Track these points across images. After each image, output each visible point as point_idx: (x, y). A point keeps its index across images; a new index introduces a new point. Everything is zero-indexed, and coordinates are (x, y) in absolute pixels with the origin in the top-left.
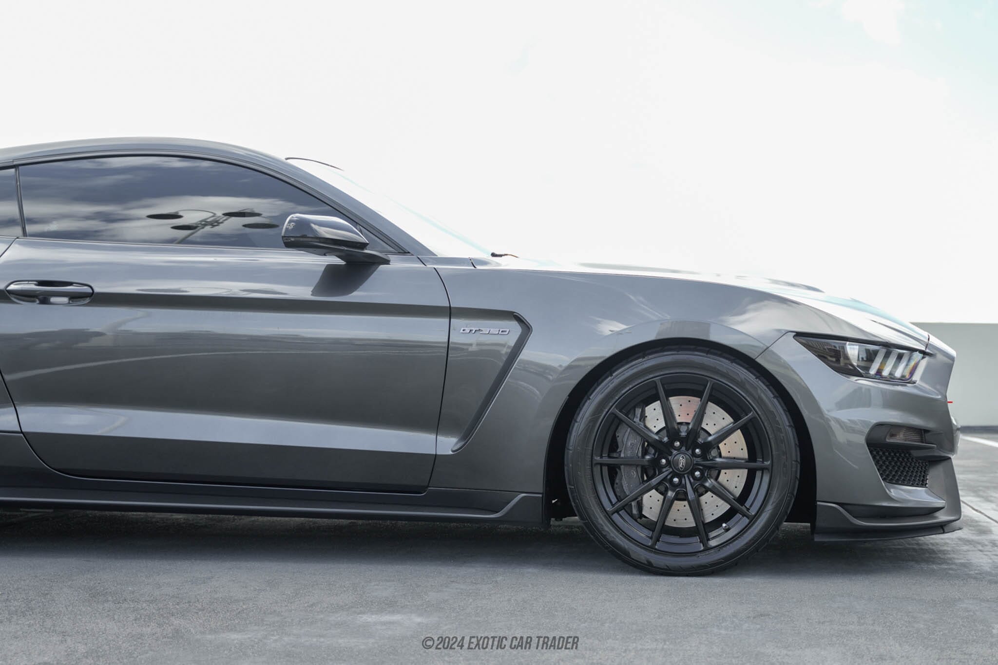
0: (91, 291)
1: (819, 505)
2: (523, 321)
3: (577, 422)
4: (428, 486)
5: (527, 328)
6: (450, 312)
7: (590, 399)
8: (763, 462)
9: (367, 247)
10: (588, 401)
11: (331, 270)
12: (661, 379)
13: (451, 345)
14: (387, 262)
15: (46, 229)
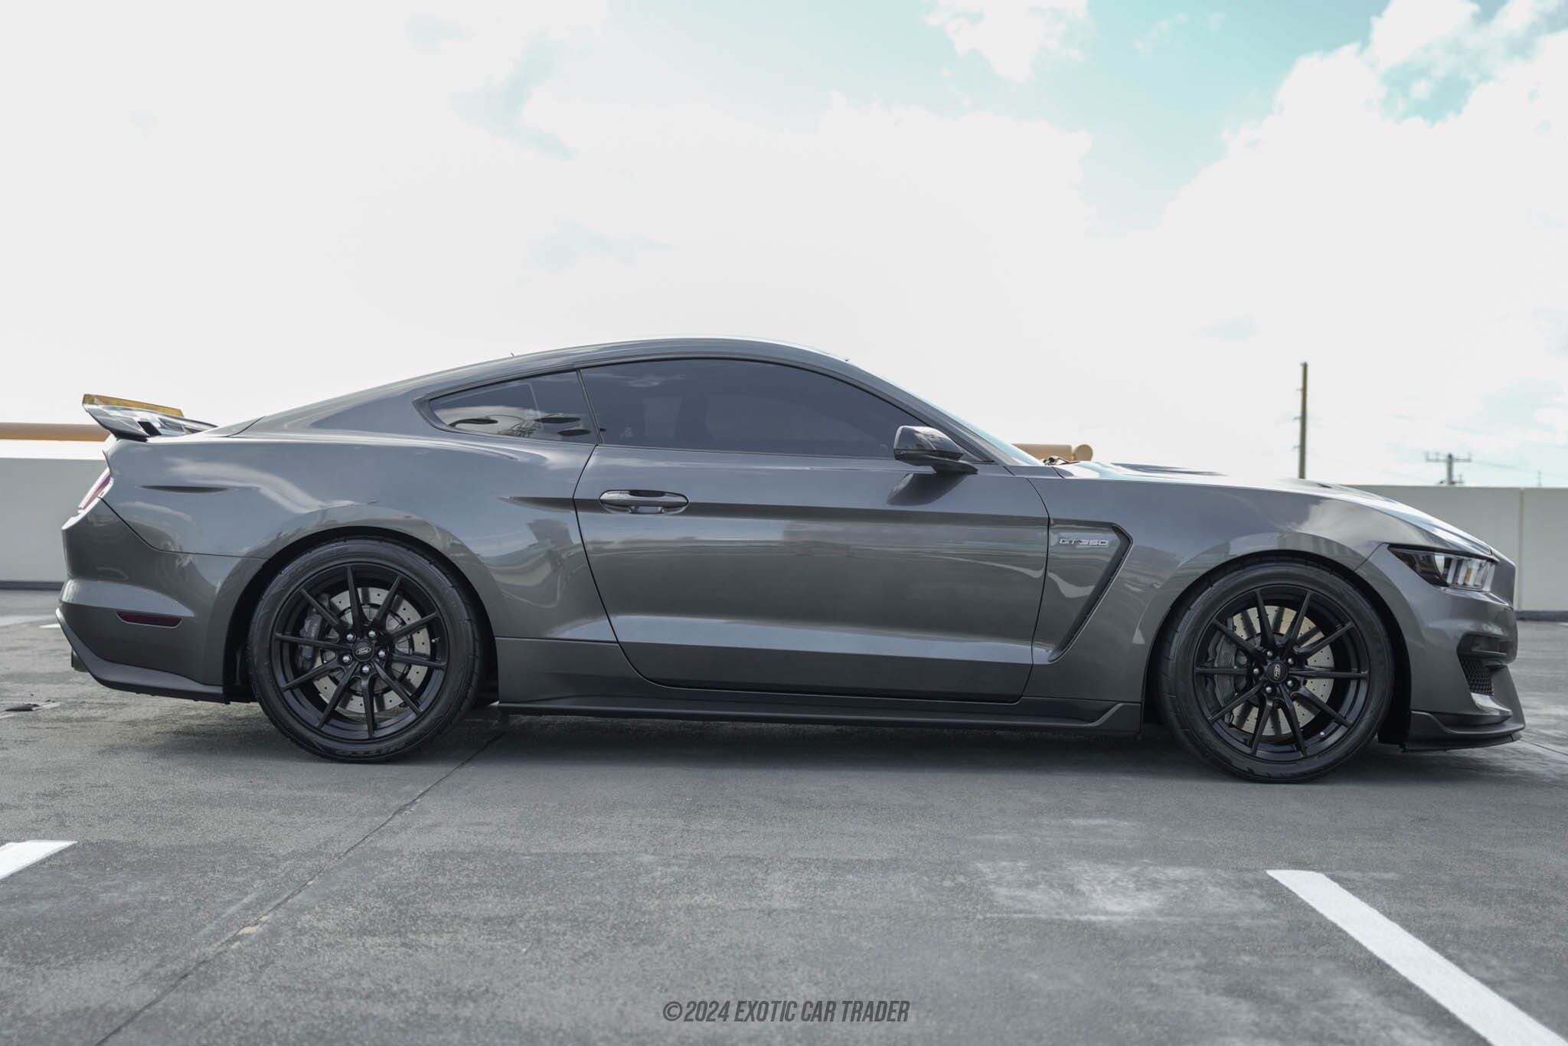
0: (686, 501)
1: (1415, 714)
2: (1122, 533)
3: (1177, 632)
4: (1022, 696)
5: (1126, 539)
6: (1048, 523)
7: (1190, 609)
8: (1359, 671)
9: (962, 458)
10: (1189, 612)
11: (919, 479)
12: (1261, 590)
13: (1050, 555)
14: (974, 471)
15: (621, 436)
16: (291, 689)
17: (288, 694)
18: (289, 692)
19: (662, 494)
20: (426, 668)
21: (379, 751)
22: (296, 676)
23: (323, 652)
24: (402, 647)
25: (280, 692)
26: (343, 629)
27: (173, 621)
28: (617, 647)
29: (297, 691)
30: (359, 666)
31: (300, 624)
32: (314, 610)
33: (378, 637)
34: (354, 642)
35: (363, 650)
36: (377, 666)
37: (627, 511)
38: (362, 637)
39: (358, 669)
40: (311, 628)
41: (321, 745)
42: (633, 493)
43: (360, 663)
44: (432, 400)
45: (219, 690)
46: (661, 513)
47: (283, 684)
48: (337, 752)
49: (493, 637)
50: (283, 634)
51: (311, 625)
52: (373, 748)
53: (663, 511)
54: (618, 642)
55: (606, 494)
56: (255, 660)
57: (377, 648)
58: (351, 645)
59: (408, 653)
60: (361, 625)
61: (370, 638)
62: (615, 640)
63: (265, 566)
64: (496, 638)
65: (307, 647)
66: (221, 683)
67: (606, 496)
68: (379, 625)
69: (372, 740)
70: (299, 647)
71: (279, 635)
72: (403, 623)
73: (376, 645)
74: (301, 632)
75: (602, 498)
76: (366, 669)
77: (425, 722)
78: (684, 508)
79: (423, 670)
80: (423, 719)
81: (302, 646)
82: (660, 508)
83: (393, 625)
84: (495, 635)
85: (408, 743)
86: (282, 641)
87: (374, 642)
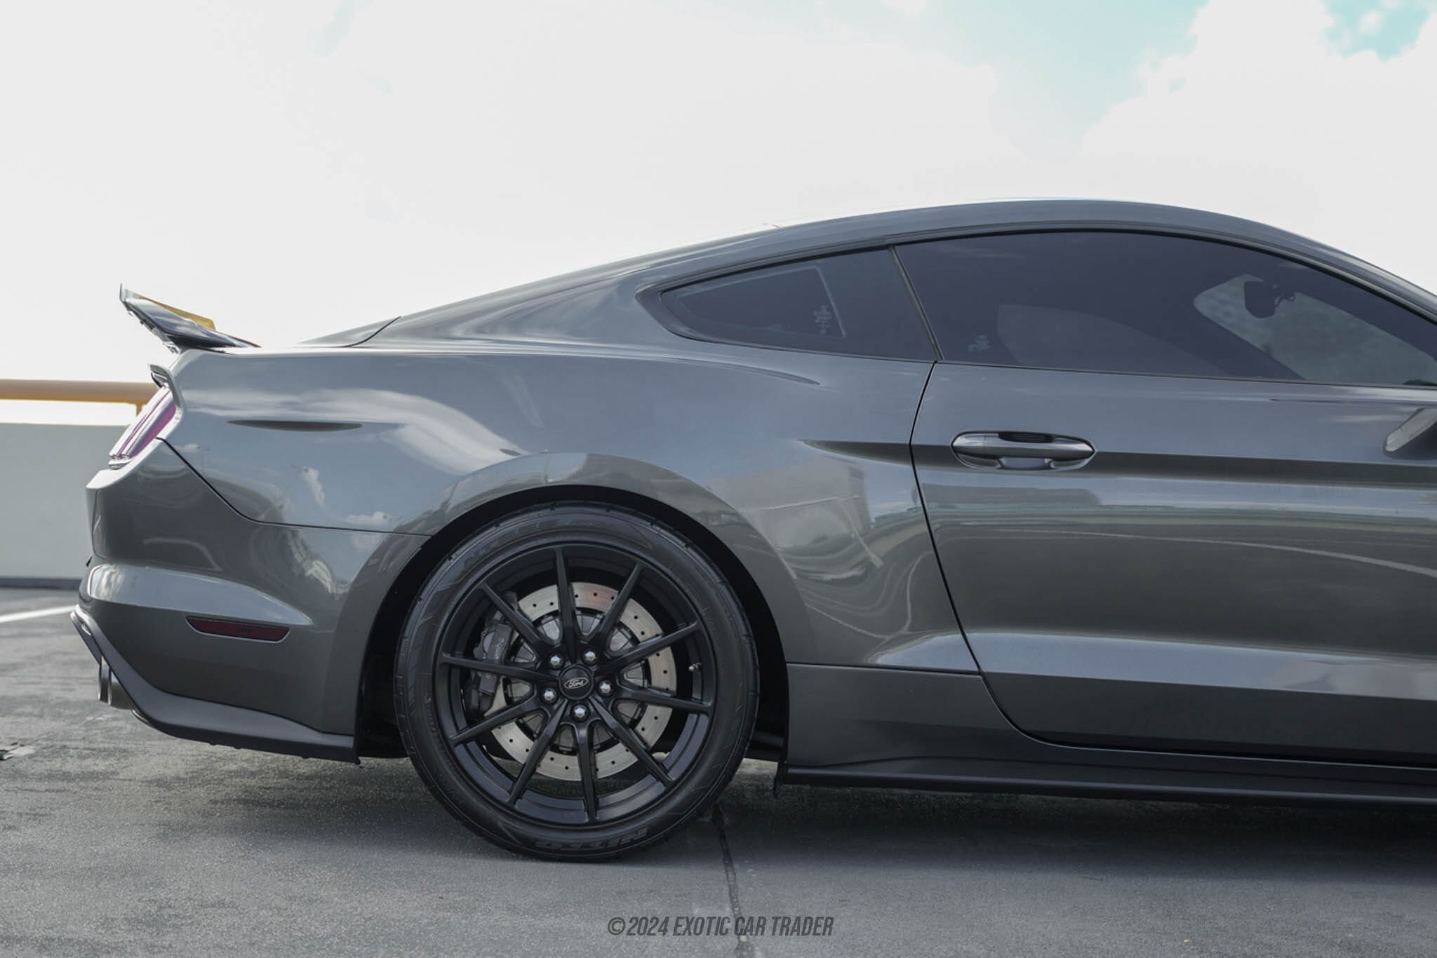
15: (971, 347)
16: (464, 742)
17: (460, 751)
18: (461, 747)
19: (1048, 438)
20: (670, 710)
21: (605, 843)
22: (471, 723)
23: (507, 683)
24: (634, 676)
25: (448, 747)
26: (544, 648)
27: (275, 631)
28: (979, 680)
29: (472, 745)
30: (569, 707)
31: (475, 640)
32: (498, 616)
33: (601, 659)
34: (561, 668)
35: (574, 683)
36: (601, 709)
37: (993, 465)
38: (573, 661)
39: (568, 712)
40: (493, 645)
41: (514, 833)
42: (1005, 436)
43: (570, 700)
44: (664, 291)
45: (347, 742)
46: (1048, 467)
47: (452, 735)
48: (538, 844)
49: (785, 663)
50: (453, 655)
51: (494, 641)
52: (595, 837)
53: (1052, 466)
54: (980, 673)
55: (959, 438)
56: (411, 696)
57: (597, 679)
58: (557, 673)
59: (641, 685)
60: (572, 644)
61: (587, 664)
62: (976, 669)
63: (426, 546)
64: (788, 665)
65: (488, 676)
66: (352, 731)
67: (961, 442)
68: (600, 641)
69: (594, 825)
70: (473, 674)
71: (447, 656)
72: (634, 640)
73: (597, 673)
74: (476, 651)
75: (955, 444)
76: (580, 711)
77: (678, 798)
78: (1087, 461)
79: (665, 714)
80: (675, 793)
81: (480, 674)
82: (1047, 461)
83: (619, 642)
84: (786, 659)
85: (653, 830)
86: (451, 666)
87: (594, 669)
